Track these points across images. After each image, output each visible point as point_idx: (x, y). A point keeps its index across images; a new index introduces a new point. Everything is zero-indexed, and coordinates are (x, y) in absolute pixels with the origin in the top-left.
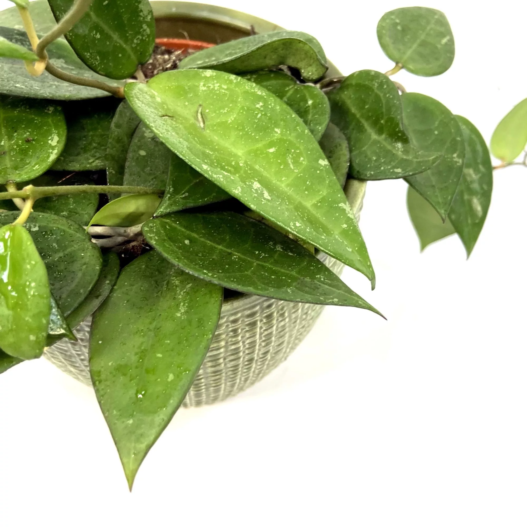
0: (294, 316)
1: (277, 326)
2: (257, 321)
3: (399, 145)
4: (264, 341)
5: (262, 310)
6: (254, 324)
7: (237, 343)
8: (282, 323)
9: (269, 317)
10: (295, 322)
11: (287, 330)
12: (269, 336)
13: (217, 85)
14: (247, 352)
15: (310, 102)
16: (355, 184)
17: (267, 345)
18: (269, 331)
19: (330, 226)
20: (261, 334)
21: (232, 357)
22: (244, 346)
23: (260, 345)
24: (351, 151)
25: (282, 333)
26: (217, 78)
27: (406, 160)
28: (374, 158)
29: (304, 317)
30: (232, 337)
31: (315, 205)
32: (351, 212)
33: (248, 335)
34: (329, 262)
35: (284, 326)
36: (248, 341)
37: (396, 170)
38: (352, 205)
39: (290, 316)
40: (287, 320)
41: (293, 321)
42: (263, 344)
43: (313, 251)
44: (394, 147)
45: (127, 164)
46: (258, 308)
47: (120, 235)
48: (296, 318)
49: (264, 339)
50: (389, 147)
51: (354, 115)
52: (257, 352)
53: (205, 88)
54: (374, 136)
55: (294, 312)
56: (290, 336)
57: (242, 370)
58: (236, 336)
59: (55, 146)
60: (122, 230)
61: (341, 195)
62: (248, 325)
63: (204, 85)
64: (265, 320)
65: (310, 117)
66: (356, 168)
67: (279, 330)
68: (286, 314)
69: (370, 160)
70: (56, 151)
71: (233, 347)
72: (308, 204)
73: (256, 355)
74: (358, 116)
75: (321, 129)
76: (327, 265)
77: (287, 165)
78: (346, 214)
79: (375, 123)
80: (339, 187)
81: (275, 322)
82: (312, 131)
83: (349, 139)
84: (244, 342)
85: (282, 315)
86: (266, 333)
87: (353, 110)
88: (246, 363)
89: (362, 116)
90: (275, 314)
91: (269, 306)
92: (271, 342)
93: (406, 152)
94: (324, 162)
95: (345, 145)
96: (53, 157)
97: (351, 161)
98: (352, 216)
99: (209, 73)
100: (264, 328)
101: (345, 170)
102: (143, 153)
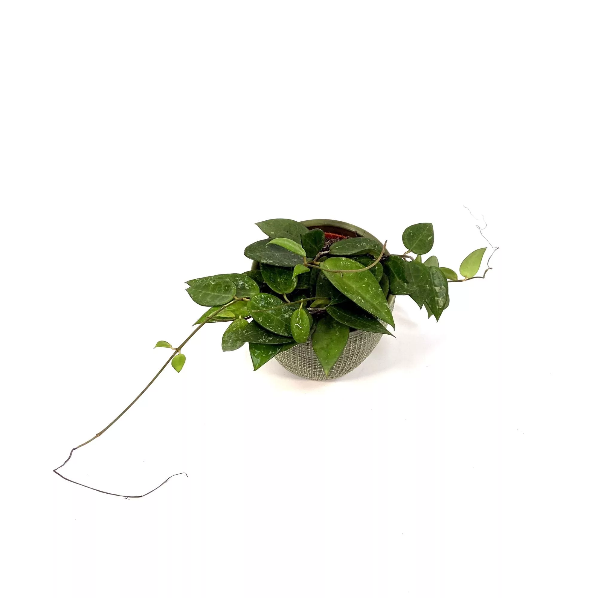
0: (369, 339)
1: (363, 342)
2: (357, 339)
3: (406, 284)
4: (358, 347)
5: (359, 335)
6: (356, 340)
7: (350, 346)
8: (365, 341)
9: (361, 338)
10: (369, 342)
11: (366, 344)
12: (360, 345)
13: (346, 263)
14: (353, 351)
15: (377, 268)
16: (391, 295)
17: (359, 349)
18: (361, 343)
19: (381, 310)
20: (358, 344)
21: (348, 352)
22: (352, 348)
23: (357, 349)
24: (390, 284)
25: (365, 345)
26: (346, 260)
27: (407, 289)
28: (398, 287)
29: (372, 340)
30: (349, 344)
31: (377, 304)
32: (388, 306)
33: (354, 344)
34: (381, 322)
35: (365, 342)
36: (353, 347)
37: (404, 292)
38: (389, 303)
39: (368, 339)
40: (367, 340)
41: (369, 341)
42: (358, 348)
43: (376, 318)
44: (404, 284)
45: (316, 287)
46: (358, 335)
47: (316, 311)
48: (370, 340)
49: (359, 346)
50: (402, 284)
51: (392, 271)
52: (356, 351)
53: (343, 264)
54: (398, 279)
55: (369, 338)
56: (367, 347)
57: (349, 359)
58: (351, 344)
59: (295, 282)
60: (316, 309)
61: (386, 300)
62: (354, 340)
63: (342, 263)
64: (360, 339)
65: (376, 273)
66: (392, 290)
67: (364, 344)
68: (367, 338)
69: (396, 288)
70: (296, 284)
71: (349, 348)
72: (375, 303)
73: (355, 353)
74: (393, 271)
75: (380, 278)
76: (381, 323)
77: (369, 291)
78: (387, 307)
79: (398, 275)
80: (385, 298)
81: (363, 340)
82: (377, 279)
83: (389, 280)
84: (352, 347)
85: (365, 338)
86: (360, 344)
87: (392, 269)
88: (352, 356)
89: (394, 272)
90: (363, 338)
91: (362, 334)
92: (361, 348)
93: (408, 286)
94: (380, 290)
95: (388, 282)
96: (295, 285)
97: (390, 288)
98: (389, 307)
99: (344, 259)
100: (359, 342)
101: (387, 291)
102: (321, 283)
